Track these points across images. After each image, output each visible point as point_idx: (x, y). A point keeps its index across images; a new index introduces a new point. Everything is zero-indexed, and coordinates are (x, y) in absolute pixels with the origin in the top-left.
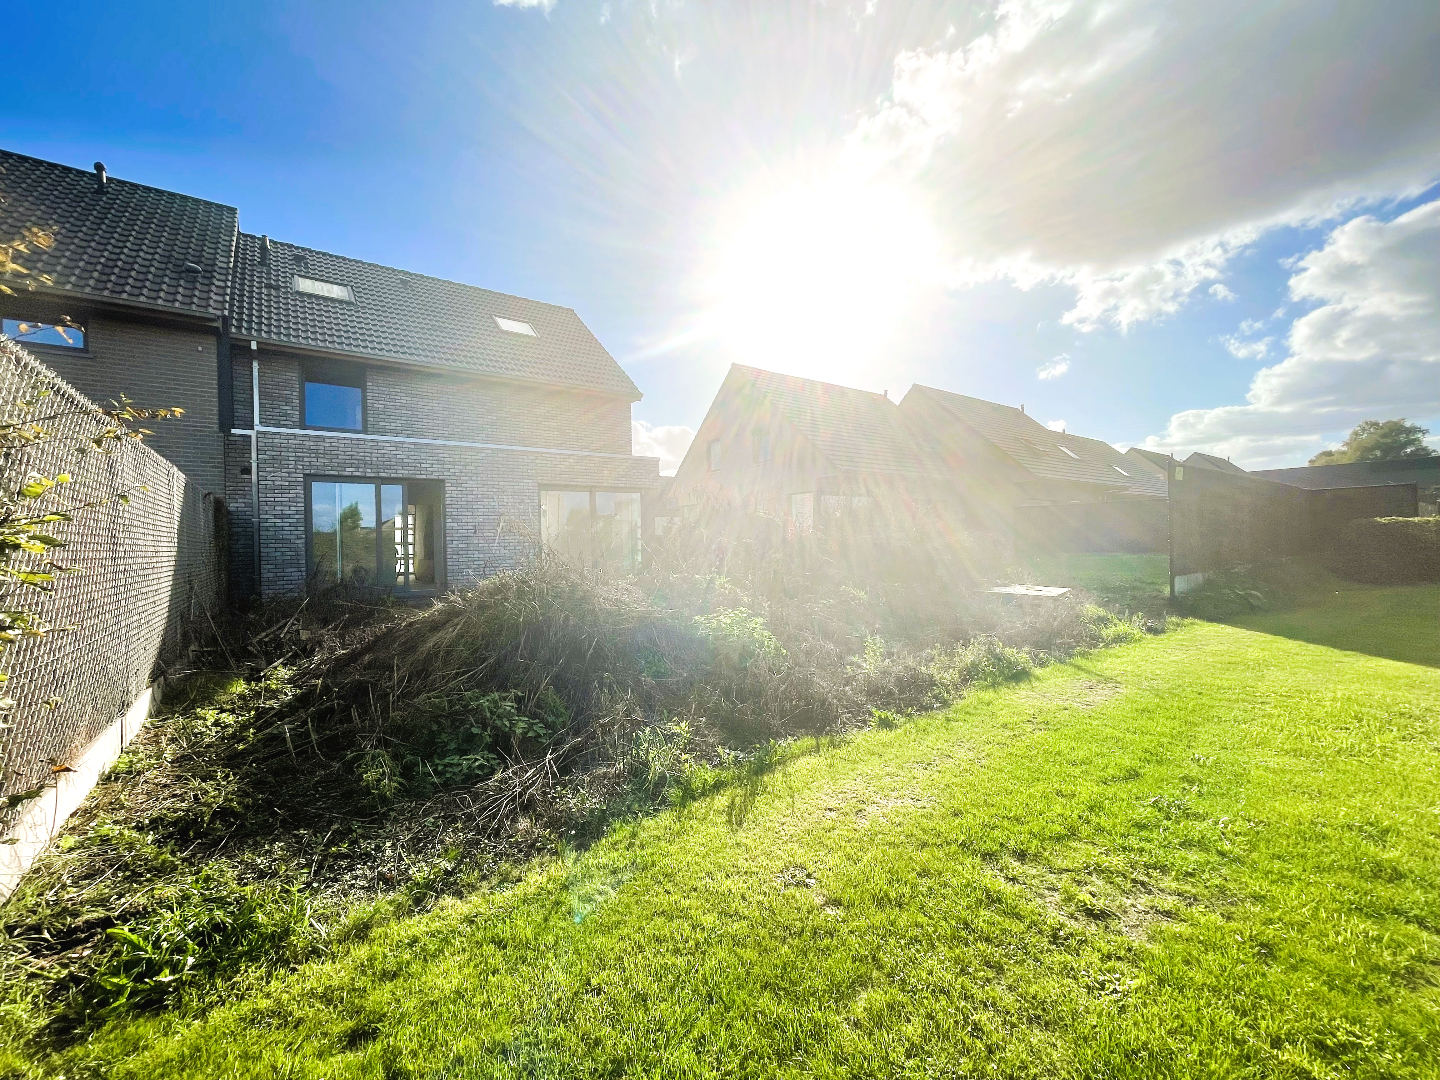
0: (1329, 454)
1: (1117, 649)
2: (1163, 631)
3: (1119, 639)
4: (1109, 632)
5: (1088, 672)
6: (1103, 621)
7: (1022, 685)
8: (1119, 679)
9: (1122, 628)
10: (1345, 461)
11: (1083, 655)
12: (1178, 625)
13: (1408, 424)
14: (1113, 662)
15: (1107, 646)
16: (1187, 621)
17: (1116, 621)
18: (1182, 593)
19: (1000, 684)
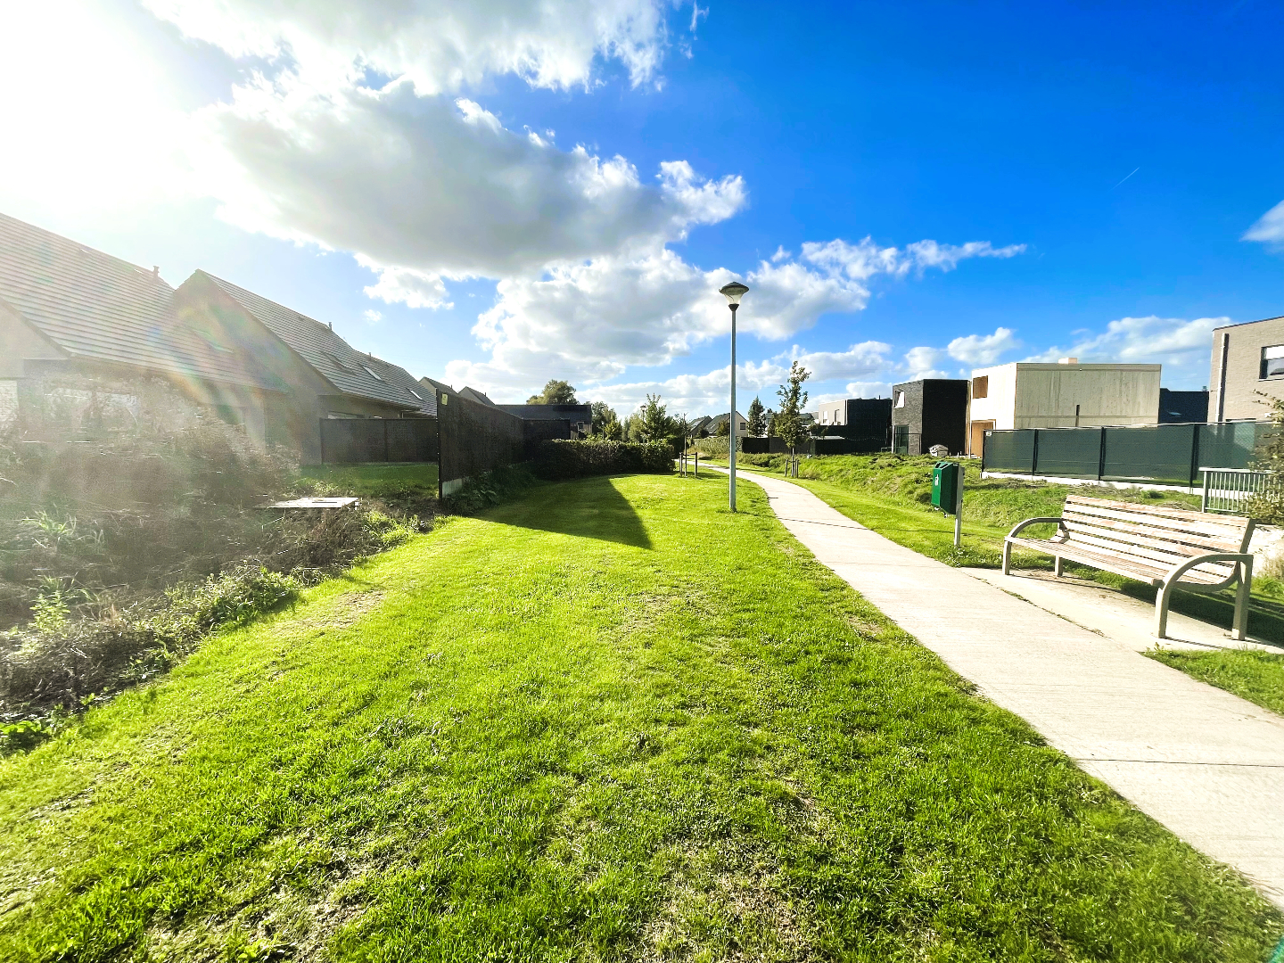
0: (535, 398)
1: (392, 553)
2: (431, 529)
3: (395, 542)
4: (387, 536)
5: (360, 582)
6: (384, 525)
7: (283, 614)
8: (384, 585)
9: (399, 531)
10: (542, 403)
11: (359, 564)
12: (443, 522)
13: (568, 385)
14: (384, 567)
15: (384, 550)
16: (451, 517)
17: (396, 525)
18: (448, 495)
19: (254, 619)
